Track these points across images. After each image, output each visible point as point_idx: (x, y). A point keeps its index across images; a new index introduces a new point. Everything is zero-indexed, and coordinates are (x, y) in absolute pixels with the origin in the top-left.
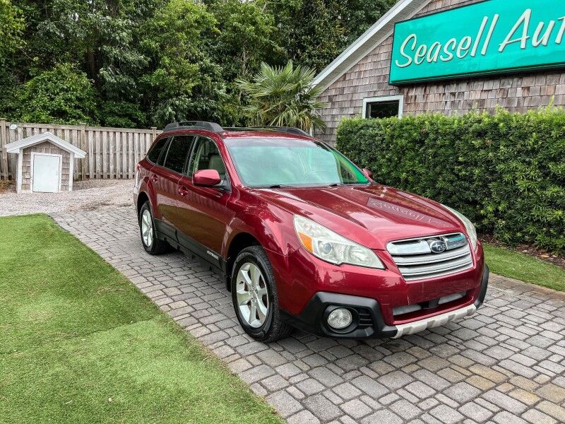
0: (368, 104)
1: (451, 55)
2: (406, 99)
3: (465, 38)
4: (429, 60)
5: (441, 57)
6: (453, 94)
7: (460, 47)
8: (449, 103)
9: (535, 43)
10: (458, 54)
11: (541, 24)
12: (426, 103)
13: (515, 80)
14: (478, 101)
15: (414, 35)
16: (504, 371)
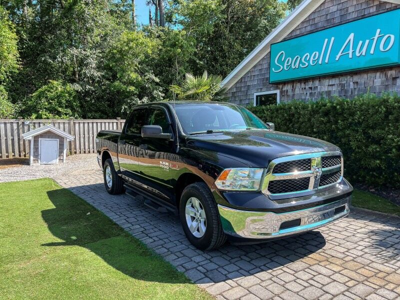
0: (257, 96)
1: (307, 64)
2: (281, 92)
3: (314, 53)
4: (293, 67)
5: (301, 65)
6: (311, 88)
7: (312, 59)
8: (308, 94)
9: (358, 54)
10: (311, 63)
11: (361, 42)
12: (294, 95)
13: (349, 77)
14: (326, 92)
15: (283, 52)
16: (326, 255)
